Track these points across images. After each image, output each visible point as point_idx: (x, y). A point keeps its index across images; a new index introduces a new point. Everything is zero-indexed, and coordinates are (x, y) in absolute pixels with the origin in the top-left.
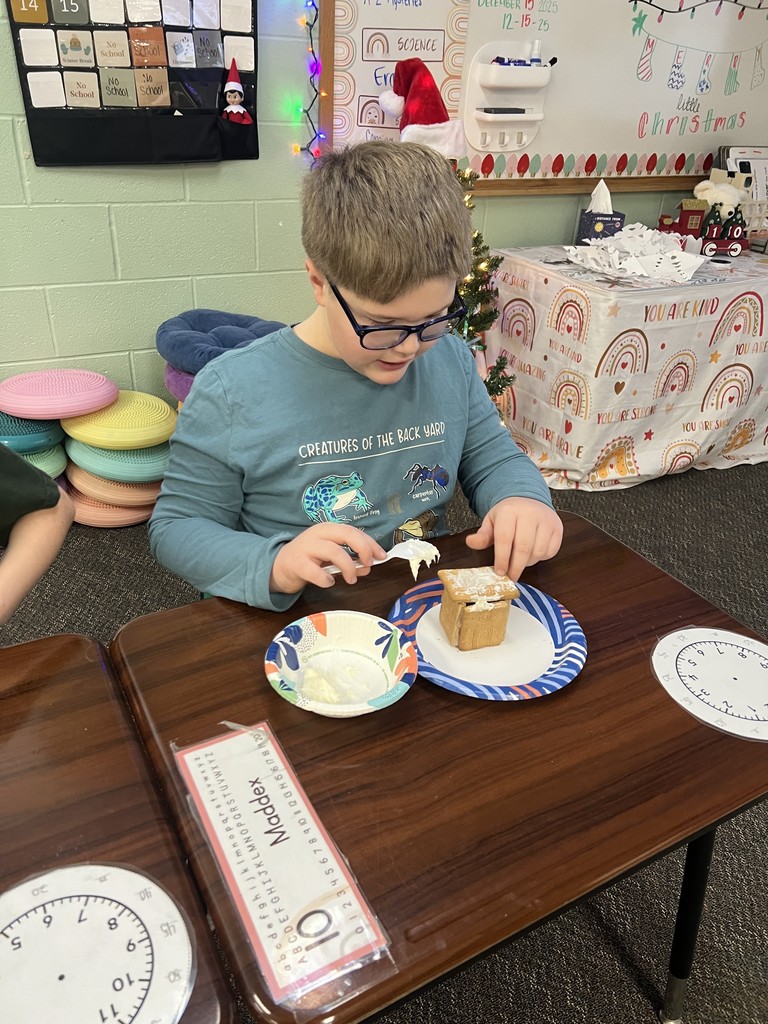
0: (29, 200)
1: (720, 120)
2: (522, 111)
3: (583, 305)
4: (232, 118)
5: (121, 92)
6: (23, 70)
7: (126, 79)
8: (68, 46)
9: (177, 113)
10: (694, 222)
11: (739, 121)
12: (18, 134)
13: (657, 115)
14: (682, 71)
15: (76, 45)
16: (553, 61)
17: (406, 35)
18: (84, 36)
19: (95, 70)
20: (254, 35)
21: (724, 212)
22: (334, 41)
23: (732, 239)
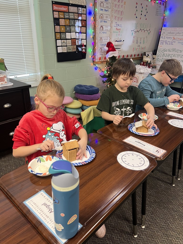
0: (56, 68)
1: (143, 48)
2: (120, 49)
3: (137, 77)
4: (83, 52)
5: (70, 49)
6: (57, 47)
7: (71, 47)
8: (63, 42)
9: (77, 52)
10: (145, 64)
11: (145, 48)
12: (55, 57)
13: (135, 48)
14: (138, 41)
15: (64, 42)
16: (124, 41)
17: (105, 38)
18: (65, 41)
19: (66, 46)
20: (86, 39)
21: (149, 62)
22: (96, 39)
23: (150, 66)
